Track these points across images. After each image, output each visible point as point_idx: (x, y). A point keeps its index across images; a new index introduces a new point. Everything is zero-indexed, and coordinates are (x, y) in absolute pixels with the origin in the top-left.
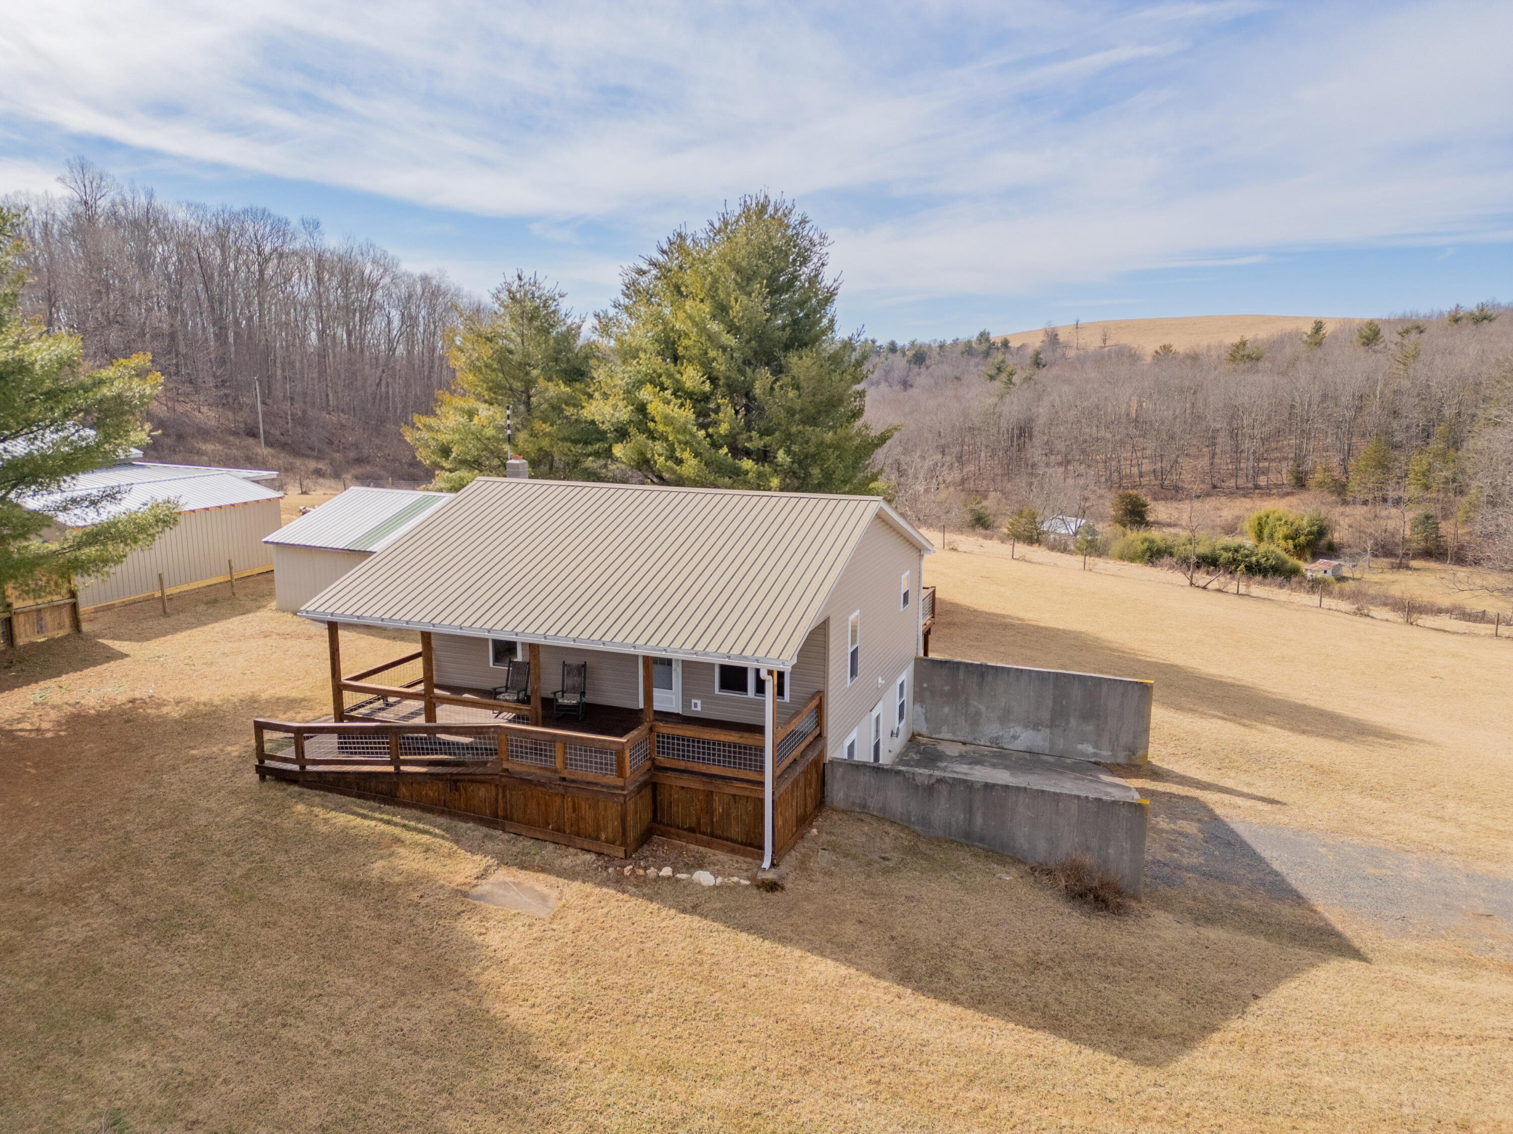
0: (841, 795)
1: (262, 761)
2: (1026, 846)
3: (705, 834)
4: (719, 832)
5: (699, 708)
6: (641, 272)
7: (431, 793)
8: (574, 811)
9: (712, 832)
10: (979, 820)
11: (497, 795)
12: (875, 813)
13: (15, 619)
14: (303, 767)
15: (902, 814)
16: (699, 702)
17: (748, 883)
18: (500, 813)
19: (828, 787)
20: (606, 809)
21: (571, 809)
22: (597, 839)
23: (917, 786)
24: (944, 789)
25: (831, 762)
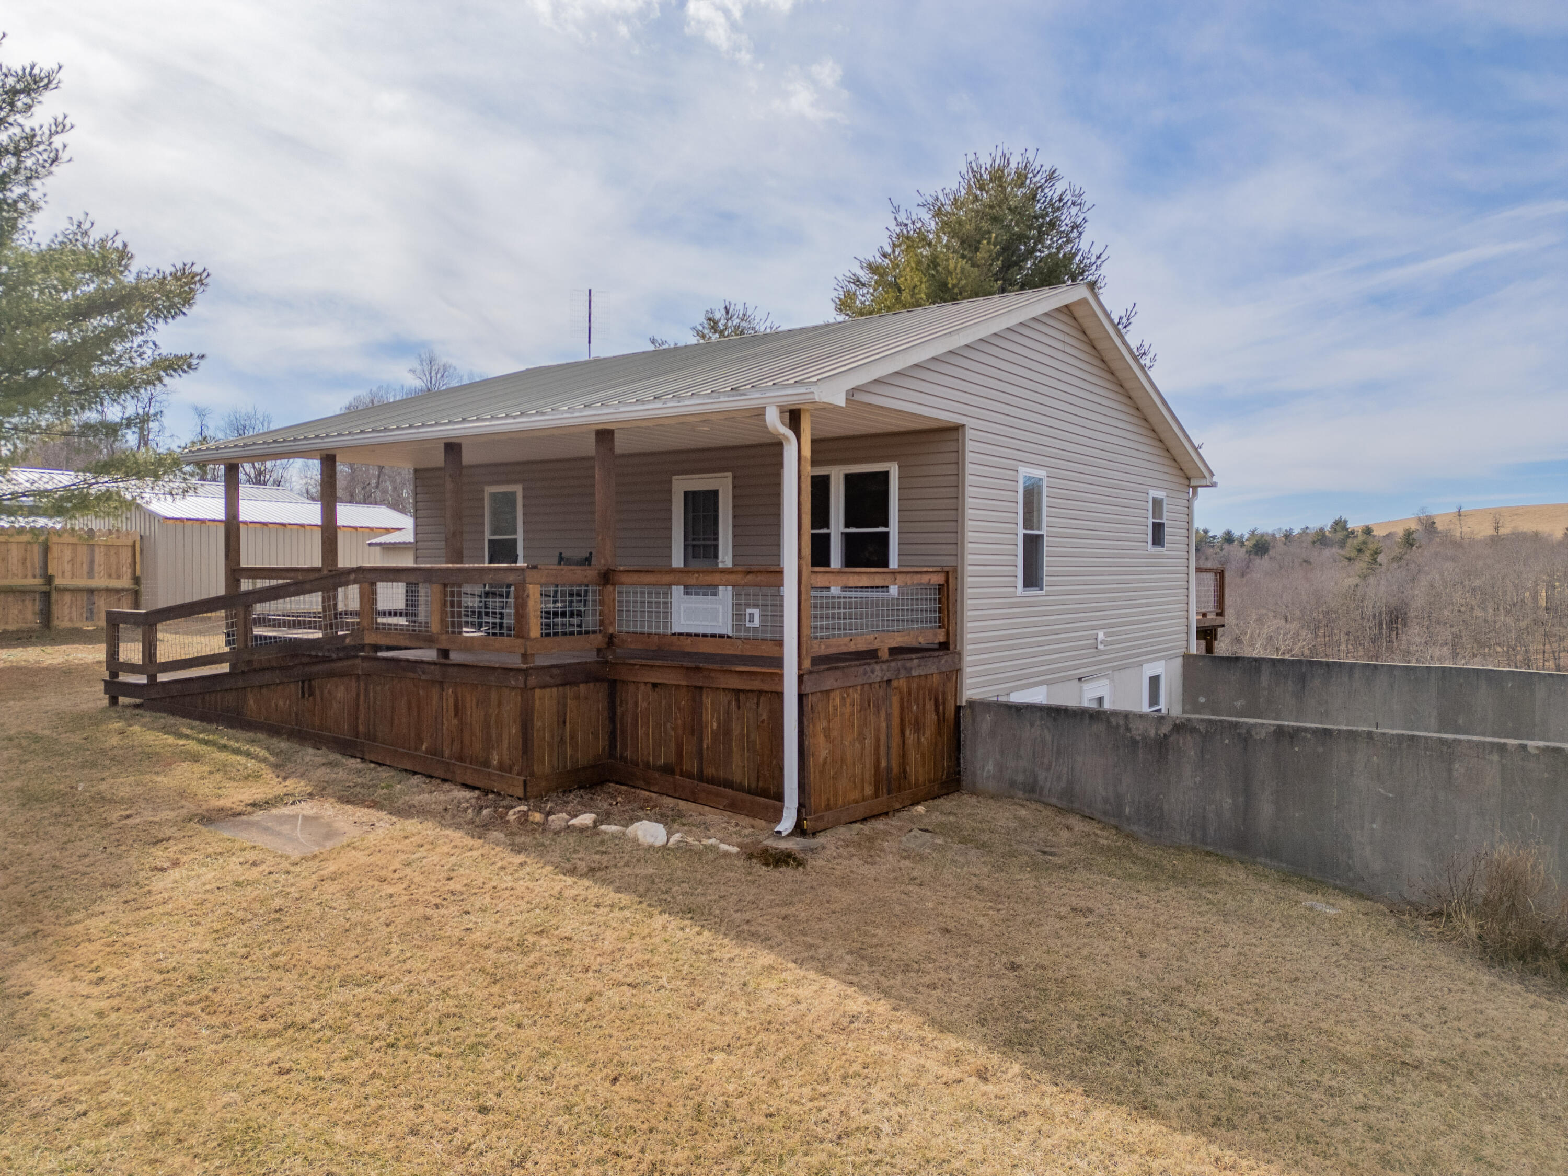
0: (990, 767)
1: (114, 675)
2: (1377, 866)
3: (690, 776)
4: (710, 771)
5: (757, 622)
6: (858, 282)
7: (281, 703)
8: (456, 714)
9: (701, 771)
10: (1266, 809)
11: (358, 695)
12: (1054, 801)
13: (54, 596)
14: (152, 678)
15: (1106, 800)
16: (757, 612)
17: (735, 850)
18: (361, 728)
19: (966, 753)
20: (500, 704)
21: (452, 712)
22: (486, 764)
23: (1134, 742)
24: (1189, 746)
25: (972, 704)
